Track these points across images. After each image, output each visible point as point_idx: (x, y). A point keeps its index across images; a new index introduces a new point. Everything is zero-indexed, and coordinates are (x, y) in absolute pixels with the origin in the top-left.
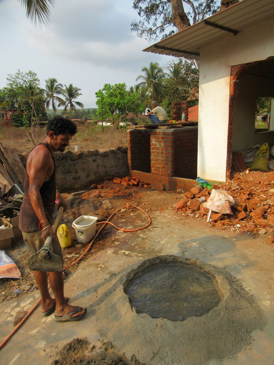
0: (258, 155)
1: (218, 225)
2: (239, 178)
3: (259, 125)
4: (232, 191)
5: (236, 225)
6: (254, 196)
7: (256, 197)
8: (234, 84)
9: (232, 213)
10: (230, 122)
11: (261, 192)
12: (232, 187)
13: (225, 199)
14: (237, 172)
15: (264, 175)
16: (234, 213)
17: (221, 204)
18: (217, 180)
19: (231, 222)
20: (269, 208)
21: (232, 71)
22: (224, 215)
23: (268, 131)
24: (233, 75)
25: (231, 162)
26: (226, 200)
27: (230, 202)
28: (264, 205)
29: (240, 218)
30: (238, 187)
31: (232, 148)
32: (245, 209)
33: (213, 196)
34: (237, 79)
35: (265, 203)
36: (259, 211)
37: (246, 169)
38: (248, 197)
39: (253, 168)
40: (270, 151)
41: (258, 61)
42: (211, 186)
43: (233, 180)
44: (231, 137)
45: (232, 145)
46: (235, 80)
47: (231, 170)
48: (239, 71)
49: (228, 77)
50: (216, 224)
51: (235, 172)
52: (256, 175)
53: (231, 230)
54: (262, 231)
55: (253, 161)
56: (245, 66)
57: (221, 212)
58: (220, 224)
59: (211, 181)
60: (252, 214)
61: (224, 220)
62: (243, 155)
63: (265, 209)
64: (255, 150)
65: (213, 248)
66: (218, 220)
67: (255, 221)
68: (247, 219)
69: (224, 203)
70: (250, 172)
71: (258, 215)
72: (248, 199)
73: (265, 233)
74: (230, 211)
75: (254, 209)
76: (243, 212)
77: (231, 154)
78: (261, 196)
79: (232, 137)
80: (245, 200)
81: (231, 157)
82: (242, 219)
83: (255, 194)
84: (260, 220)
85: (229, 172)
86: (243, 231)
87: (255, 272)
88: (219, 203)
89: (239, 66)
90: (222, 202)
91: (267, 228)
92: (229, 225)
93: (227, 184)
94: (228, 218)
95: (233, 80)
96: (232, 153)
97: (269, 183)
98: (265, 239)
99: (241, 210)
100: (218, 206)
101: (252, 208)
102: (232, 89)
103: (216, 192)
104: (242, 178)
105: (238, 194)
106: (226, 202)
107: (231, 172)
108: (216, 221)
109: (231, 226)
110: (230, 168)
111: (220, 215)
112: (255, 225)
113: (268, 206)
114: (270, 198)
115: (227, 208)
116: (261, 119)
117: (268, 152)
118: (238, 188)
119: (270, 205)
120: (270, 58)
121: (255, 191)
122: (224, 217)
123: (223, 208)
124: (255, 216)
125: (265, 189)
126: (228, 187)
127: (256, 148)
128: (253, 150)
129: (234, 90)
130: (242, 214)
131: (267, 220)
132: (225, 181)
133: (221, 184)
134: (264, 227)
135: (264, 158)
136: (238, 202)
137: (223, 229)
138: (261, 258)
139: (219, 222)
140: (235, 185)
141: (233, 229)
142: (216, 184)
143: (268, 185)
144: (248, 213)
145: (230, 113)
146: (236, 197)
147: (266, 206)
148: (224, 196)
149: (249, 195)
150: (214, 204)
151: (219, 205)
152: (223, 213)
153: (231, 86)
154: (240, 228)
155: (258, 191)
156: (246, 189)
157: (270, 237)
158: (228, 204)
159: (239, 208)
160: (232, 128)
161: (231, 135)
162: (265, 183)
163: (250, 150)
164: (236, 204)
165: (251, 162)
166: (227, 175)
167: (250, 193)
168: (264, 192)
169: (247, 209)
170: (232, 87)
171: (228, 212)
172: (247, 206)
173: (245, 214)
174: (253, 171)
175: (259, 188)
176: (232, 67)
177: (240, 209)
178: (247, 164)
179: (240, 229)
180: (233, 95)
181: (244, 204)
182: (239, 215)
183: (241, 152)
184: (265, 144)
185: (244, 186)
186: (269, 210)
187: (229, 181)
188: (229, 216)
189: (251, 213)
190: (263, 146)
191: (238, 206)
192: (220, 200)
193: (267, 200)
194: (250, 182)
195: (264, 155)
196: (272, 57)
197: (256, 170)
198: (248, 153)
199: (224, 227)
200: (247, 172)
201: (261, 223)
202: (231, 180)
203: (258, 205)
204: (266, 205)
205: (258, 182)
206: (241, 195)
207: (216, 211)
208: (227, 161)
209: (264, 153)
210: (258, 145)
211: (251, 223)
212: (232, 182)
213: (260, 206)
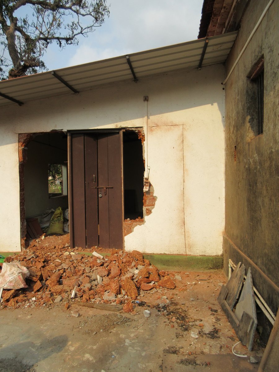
0: (53, 219)
1: (11, 304)
2: (35, 246)
3: (58, 189)
4: (27, 260)
5: (31, 299)
6: (49, 262)
7: (52, 263)
8: (22, 150)
9: (27, 286)
10: (21, 188)
11: (57, 256)
12: (26, 256)
13: (18, 272)
14: (32, 239)
15: (59, 239)
16: (29, 285)
17: (13, 278)
18: (11, 251)
19: (26, 297)
20: (64, 272)
21: (20, 138)
22: (18, 290)
23: (62, 196)
24: (21, 142)
25: (25, 229)
26: (20, 273)
27: (23, 274)
28: (59, 270)
29: (35, 290)
30: (33, 255)
31: (25, 214)
32: (41, 279)
33: (5, 271)
34: (25, 146)
35: (60, 267)
36: (54, 278)
37: (41, 235)
38: (43, 265)
39: (49, 232)
40: (63, 215)
41: (43, 132)
42: (4, 258)
43: (28, 248)
44: (23, 203)
45: (25, 212)
46: (23, 147)
47: (26, 238)
48: (26, 139)
49: (16, 143)
50: (8, 304)
51: (31, 239)
52: (52, 240)
53: (26, 306)
54: (58, 298)
55: (49, 225)
56: (31, 135)
57: (14, 287)
58: (13, 303)
59: (4, 252)
60: (48, 283)
61: (18, 296)
62: (39, 220)
63: (61, 274)
64: (50, 215)
65: (3, 336)
66: (11, 298)
67: (51, 290)
68: (43, 289)
69: (17, 277)
70: (46, 238)
71: (53, 282)
72: (43, 267)
73: (61, 300)
74: (24, 285)
75: (49, 277)
76: (39, 282)
77: (25, 221)
78: (56, 261)
79: (25, 203)
80: (40, 269)
81: (25, 224)
82: (38, 291)
83: (50, 260)
84: (56, 287)
85: (24, 240)
86: (39, 304)
87: (50, 348)
88: (12, 277)
89: (26, 135)
90: (15, 276)
91: (63, 294)
92: (23, 301)
93: (22, 254)
94: (22, 293)
95: (21, 147)
96: (26, 219)
97: (63, 246)
98: (60, 307)
99: (37, 280)
100: (11, 282)
101: (48, 276)
102: (21, 155)
103: (8, 266)
104: (38, 245)
105: (33, 263)
106: (19, 275)
107: (26, 240)
108: (8, 301)
109: (25, 302)
110: (25, 236)
111: (13, 291)
112: (51, 294)
113: (63, 270)
114: (65, 261)
115: (21, 282)
116: (59, 184)
117: (62, 216)
118: (33, 257)
119: (64, 269)
120: (54, 131)
121: (51, 257)
122: (17, 293)
123: (16, 282)
124: (50, 284)
125: (60, 253)
126: (23, 257)
127: (51, 212)
128: (49, 214)
129: (23, 156)
130: (38, 285)
131: (62, 286)
132: (20, 251)
133: (15, 254)
134: (60, 293)
135: (58, 222)
136: (33, 272)
137: (16, 308)
138: (56, 330)
139: (12, 300)
140: (30, 254)
141: (28, 305)
142: (10, 256)
143: (62, 249)
144: (44, 282)
145: (20, 179)
146: (31, 267)
147: (61, 271)
148: (16, 269)
149: (44, 262)
150: (5, 280)
151: (11, 280)
152: (16, 288)
153: (19, 153)
154: (35, 301)
155: (54, 256)
156: (41, 257)
157: (65, 303)
158: (21, 277)
159: (34, 278)
160: (24, 194)
161: (23, 201)
162: (60, 247)
163: (46, 215)
164: (30, 275)
165: (48, 227)
166: (22, 243)
167: (45, 259)
168: (59, 256)
169: (43, 278)
170: (21, 153)
171: (22, 285)
172: (43, 275)
173: (40, 284)
174: (48, 236)
175: (54, 253)
176: (19, 134)
177: (35, 280)
178: (44, 229)
179: (36, 303)
180: (22, 161)
181: (39, 274)
182: (34, 287)
183: (36, 218)
184: (58, 208)
185: (40, 253)
186: (64, 274)
187: (24, 249)
188: (23, 290)
189: (47, 281)
190: (57, 210)
191: (34, 276)
192: (12, 274)
193: (62, 264)
194: (46, 248)
195: (58, 219)
196: (55, 130)
197: (52, 234)
198: (44, 218)
199: (18, 305)
200: (43, 237)
201: (57, 290)
202: (26, 248)
203: (54, 271)
204: (61, 269)
205: (53, 247)
206: (36, 263)
207: (9, 288)
208: (21, 229)
209: (58, 217)
210: (52, 209)
211: (47, 292)
212: (28, 251)
213: (55, 272)
